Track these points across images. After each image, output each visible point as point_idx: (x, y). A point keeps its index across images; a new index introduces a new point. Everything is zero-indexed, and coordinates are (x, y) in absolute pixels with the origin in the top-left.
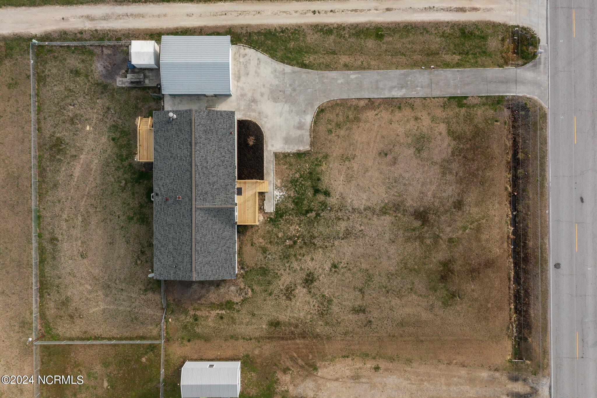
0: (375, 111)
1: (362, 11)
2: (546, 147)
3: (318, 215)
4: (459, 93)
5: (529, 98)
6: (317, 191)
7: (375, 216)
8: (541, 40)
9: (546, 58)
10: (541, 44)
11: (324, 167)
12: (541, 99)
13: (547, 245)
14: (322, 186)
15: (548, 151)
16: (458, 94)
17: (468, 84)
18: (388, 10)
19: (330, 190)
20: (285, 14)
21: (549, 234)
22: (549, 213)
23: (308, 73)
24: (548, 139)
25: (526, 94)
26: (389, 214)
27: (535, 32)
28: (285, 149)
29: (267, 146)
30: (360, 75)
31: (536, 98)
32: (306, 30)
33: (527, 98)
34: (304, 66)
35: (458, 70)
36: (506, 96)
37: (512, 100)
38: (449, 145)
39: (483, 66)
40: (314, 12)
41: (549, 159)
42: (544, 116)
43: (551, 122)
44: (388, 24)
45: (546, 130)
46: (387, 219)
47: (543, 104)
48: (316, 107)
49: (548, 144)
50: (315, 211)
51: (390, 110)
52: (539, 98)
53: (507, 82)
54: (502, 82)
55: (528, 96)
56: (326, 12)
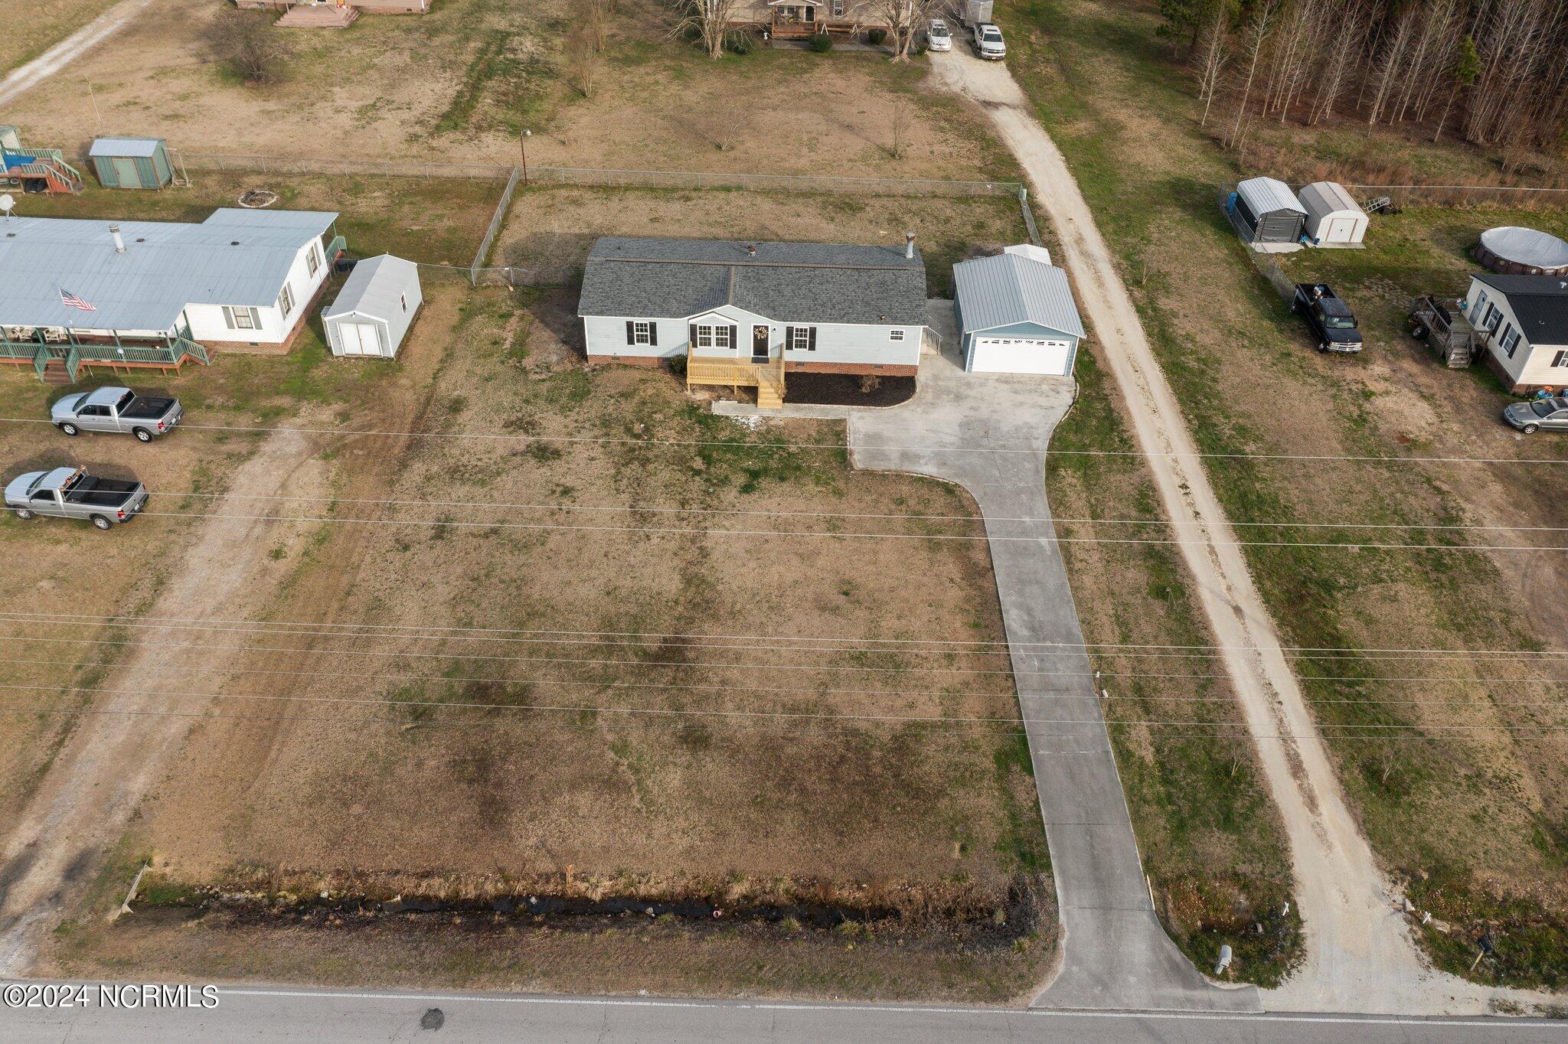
0: (963, 579)
1: (1216, 562)
2: (883, 997)
3: (698, 473)
4: (1040, 751)
5: (1055, 948)
6: (755, 475)
7: (682, 565)
8: (1271, 991)
9: (1211, 1005)
10: (1261, 992)
11: (811, 487)
12: (1057, 984)
13: (518, 989)
14: (764, 482)
15: (868, 1001)
16: (1036, 751)
17: (1072, 777)
18: (1237, 610)
19: (755, 496)
20: (1164, 445)
21: (558, 997)
22: (637, 997)
23: (1037, 472)
24: (914, 1003)
25: (1067, 935)
26: (685, 590)
27: (1294, 971)
28: (854, 433)
29: (859, 411)
30: (1049, 553)
31: (1060, 967)
32: (1138, 473)
33: (1055, 941)
34: (1052, 467)
35: (1108, 752)
36: (1051, 876)
37: (1042, 893)
38: (877, 725)
39: (1137, 818)
40: (1184, 486)
41: (839, 1005)
42: (998, 995)
43: (979, 1016)
44: (1200, 608)
45: (945, 999)
46: (671, 584)
47: (1041, 991)
48: (958, 481)
49: (894, 1002)
50: (708, 469)
51: (967, 607)
52: (1061, 979)
53: (1098, 880)
54: (1095, 865)
55: (1063, 943)
56: (1191, 504)
